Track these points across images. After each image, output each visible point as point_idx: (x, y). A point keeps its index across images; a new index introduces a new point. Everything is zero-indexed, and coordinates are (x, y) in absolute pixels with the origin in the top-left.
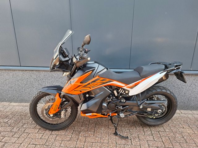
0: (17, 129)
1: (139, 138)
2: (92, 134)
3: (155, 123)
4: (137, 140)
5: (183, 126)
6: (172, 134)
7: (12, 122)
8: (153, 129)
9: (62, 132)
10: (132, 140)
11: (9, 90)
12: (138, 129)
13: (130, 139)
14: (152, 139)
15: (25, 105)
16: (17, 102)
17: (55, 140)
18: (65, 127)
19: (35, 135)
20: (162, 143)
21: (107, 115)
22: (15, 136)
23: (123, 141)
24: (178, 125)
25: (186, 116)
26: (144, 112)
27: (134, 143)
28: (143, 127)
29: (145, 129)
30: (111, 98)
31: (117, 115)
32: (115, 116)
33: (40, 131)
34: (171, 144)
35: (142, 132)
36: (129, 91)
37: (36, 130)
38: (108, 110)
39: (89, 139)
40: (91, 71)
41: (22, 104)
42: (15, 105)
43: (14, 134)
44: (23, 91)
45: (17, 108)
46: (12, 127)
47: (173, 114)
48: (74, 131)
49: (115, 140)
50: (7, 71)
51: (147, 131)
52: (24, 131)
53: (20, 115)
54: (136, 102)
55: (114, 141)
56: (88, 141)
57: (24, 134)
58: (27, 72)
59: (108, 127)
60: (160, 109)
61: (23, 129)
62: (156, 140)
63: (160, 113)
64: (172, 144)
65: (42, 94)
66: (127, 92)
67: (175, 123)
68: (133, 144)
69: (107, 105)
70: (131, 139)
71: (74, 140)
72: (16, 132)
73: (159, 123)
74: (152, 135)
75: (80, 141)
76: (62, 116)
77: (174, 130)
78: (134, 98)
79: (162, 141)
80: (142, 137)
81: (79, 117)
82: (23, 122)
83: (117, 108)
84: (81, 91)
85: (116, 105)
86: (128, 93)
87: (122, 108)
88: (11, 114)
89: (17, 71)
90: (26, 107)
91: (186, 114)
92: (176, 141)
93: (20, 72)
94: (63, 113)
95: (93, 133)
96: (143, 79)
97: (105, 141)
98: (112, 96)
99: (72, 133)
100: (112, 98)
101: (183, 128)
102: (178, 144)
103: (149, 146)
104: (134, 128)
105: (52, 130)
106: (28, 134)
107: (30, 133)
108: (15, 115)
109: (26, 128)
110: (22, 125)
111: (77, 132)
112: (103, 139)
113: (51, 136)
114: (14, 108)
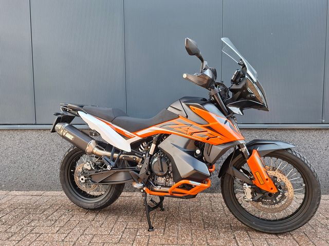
0: (17, 228)
2: (161, 231)
4: (246, 239)
7: (10, 218)
9: (104, 231)
10: (238, 239)
11: (9, 167)
15: (35, 194)
16: (21, 191)
17: (90, 242)
19: (52, 237)
20: (295, 242)
22: (14, 238)
27: (241, 243)
33: (62, 231)
37: (54, 228)
39: (155, 240)
41: (31, 193)
42: (17, 194)
43: (12, 236)
44: (36, 167)
45: (22, 198)
46: (9, 225)
48: (126, 228)
49: (205, 239)
50: (11, 132)
52: (32, 230)
53: (26, 209)
55: (203, 241)
56: (154, 242)
57: (31, 235)
58: (46, 132)
59: (191, 222)
61: (29, 229)
64: (313, 242)
71: (127, 242)
72: (15, 233)
75: (139, 243)
79: (294, 239)
81: (136, 208)
82: (29, 217)
88: (9, 207)
89: (29, 132)
92: (320, 238)
93: (34, 133)
95: (163, 231)
97: (186, 242)
99: (123, 233)
101: (327, 219)
102: (323, 242)
106: (38, 235)
107: (42, 233)
108: (17, 208)
109: (35, 227)
110: (27, 222)
111: (132, 230)
112: (183, 239)
113: (83, 237)
114: (16, 198)
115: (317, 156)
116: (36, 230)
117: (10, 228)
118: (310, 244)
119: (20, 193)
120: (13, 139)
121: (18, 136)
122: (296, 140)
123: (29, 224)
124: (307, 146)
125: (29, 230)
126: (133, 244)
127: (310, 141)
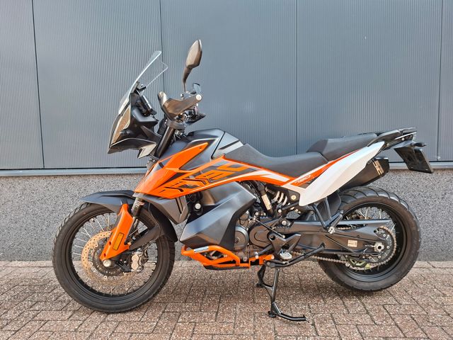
0: (15, 313)
1: (333, 320)
2: (212, 316)
3: (372, 284)
4: (329, 325)
5: (444, 292)
6: (418, 308)
7: (6, 299)
8: (368, 301)
9: (133, 316)
10: (318, 326)
11: (9, 229)
12: (329, 301)
13: (311, 323)
14: (369, 321)
15: (45, 265)
16: (25, 261)
17: (113, 332)
18: (142, 300)
19: (61, 325)
20: (397, 329)
21: (247, 262)
22: (9, 327)
23: (294, 329)
24: (430, 291)
25: (445, 272)
26: (340, 251)
27: (322, 331)
28: (341, 298)
29: (348, 302)
30: (257, 214)
31: (273, 257)
32: (268, 263)
33: (76, 316)
34: (419, 329)
35: (341, 307)
36: (298, 195)
37: (65, 313)
38: (251, 249)
39: (202, 328)
40: (206, 143)
41: (39, 263)
42: (20, 265)
43: (7, 324)
44: (44, 228)
45: (26, 270)
46: (5, 309)
47: (412, 256)
48: (164, 312)
49: (272, 327)
50: (11, 180)
51: (355, 304)
52: (34, 316)
53: (30, 286)
54: (319, 223)
55: (270, 329)
56: (202, 331)
57: (34, 323)
60: (379, 240)
61: (32, 314)
62: (380, 323)
63: (380, 250)
64: (422, 330)
65: (87, 210)
66: (294, 198)
67: (422, 286)
68: (320, 334)
69: (249, 232)
70: (313, 325)
71: (164, 332)
72: (11, 320)
73: (380, 284)
74: (368, 313)
75: (181, 333)
76: (135, 266)
77: (422, 301)
78: (312, 217)
79: (396, 325)
80: (341, 318)
81: (180, 283)
82: (33, 298)
83: (274, 238)
84: (182, 191)
85: (271, 232)
86: (298, 201)
87: (285, 240)
88: (7, 283)
89: (35, 180)
90: (46, 269)
91: (445, 268)
92: (432, 323)
93: (42, 180)
94: (136, 257)
95: (214, 315)
96: (329, 163)
97: (246, 330)
98: (260, 210)
99: (160, 318)
100: (260, 216)
101: (444, 295)
102: (437, 329)
103: (364, 335)
104: (318, 301)
105: (108, 312)
106: (43, 322)
107: (48, 321)
108: (18, 285)
109: (39, 311)
110: (30, 304)
111: (171, 314)
112: (241, 326)
113: (104, 325)
114: (18, 271)
115: (431, 207)
116: (41, 316)
117: (6, 312)
118: (418, 332)
119: (24, 263)
120: (13, 189)
121: (19, 185)
122: (401, 185)
123: (31, 307)
124: (416, 193)
125: (31, 316)
126: (171, 334)
127: (420, 186)
